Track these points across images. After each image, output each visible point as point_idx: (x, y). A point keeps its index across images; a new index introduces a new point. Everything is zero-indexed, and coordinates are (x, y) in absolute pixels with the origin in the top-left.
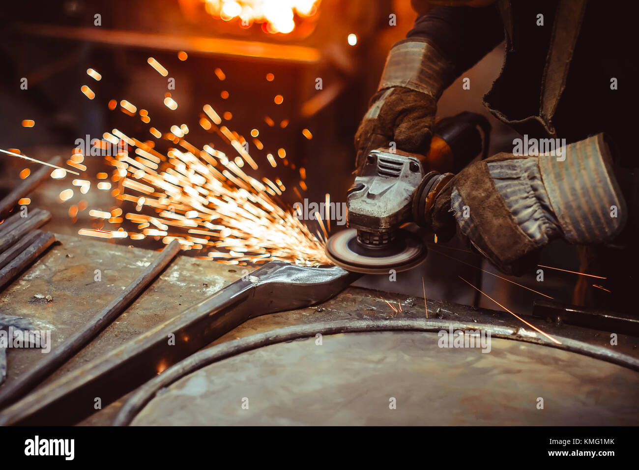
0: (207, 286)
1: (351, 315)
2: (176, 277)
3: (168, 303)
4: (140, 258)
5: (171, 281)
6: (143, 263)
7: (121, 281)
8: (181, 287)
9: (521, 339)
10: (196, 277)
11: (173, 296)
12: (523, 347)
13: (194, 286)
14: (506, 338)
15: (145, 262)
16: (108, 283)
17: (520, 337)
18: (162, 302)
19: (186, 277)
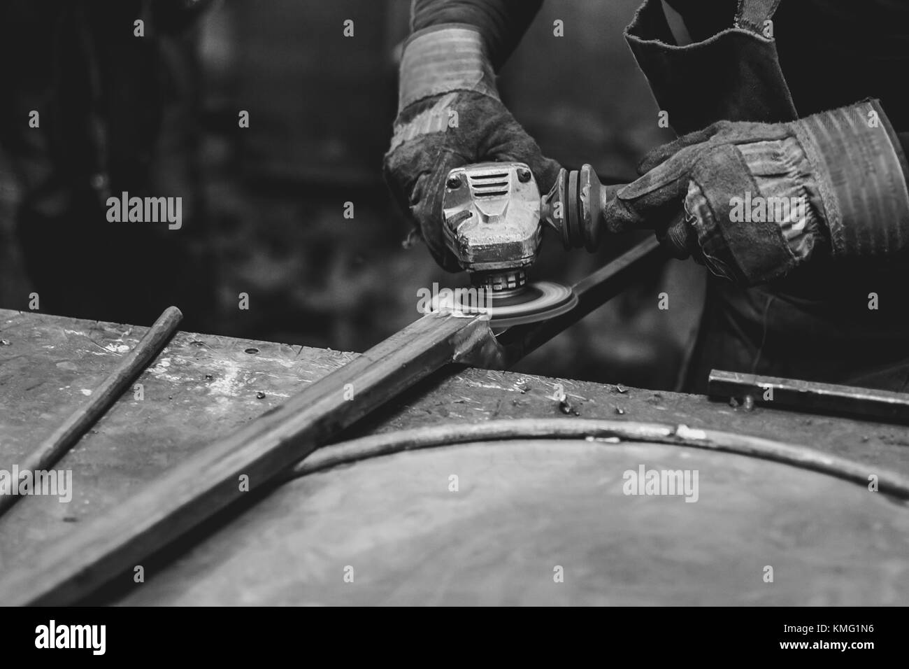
0: (211, 379)
1: (430, 413)
2: (166, 368)
3: (151, 412)
4: (110, 338)
5: (158, 375)
6: (116, 346)
7: (81, 379)
8: (171, 383)
9: (682, 442)
10: (196, 365)
11: (159, 400)
12: (686, 454)
13: (192, 379)
14: (659, 441)
15: (119, 346)
16: (62, 384)
17: (681, 439)
18: (141, 411)
19: (181, 365)
